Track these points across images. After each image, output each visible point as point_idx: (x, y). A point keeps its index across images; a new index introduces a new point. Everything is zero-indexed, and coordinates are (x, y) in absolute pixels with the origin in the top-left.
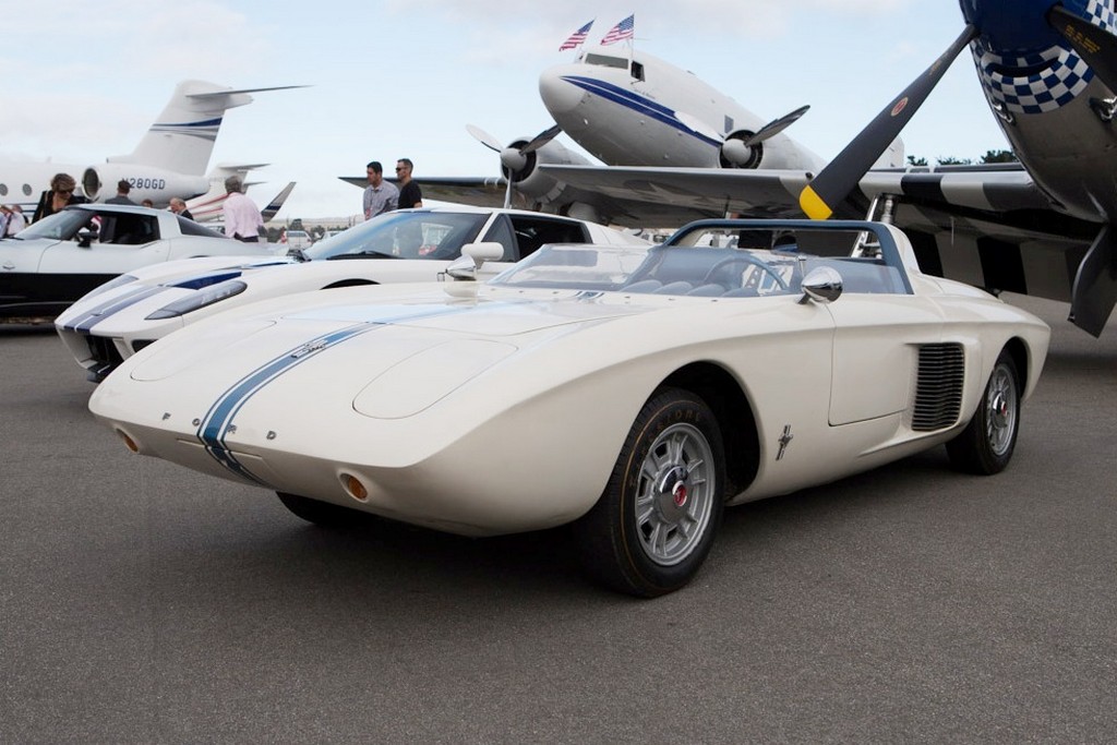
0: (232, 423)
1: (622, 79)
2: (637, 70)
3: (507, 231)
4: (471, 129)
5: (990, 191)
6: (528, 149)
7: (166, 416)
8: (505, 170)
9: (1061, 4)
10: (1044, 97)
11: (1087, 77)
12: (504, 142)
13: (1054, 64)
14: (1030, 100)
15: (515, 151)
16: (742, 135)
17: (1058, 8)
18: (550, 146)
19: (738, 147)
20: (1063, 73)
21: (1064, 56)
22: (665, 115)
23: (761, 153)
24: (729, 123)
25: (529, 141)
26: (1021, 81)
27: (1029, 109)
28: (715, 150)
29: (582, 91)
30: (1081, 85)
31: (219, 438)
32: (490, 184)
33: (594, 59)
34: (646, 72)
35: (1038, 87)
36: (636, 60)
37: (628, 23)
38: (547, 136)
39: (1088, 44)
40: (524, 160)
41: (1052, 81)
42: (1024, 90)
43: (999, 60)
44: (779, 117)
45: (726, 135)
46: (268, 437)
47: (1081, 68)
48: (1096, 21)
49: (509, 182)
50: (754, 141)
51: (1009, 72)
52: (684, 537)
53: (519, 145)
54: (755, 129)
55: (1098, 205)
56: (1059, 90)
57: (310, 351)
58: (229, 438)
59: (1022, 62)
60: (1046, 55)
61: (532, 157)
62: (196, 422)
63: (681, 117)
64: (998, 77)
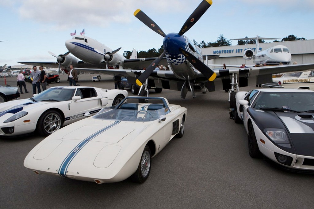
0: (67, 171)
1: (83, 42)
2: (86, 40)
3: (80, 92)
4: (49, 52)
5: (166, 75)
6: (63, 57)
7: (49, 169)
8: (58, 61)
9: (181, 47)
10: (178, 62)
11: (185, 59)
12: (57, 55)
13: (180, 57)
14: (176, 63)
15: (60, 57)
16: (108, 53)
17: (181, 48)
18: (68, 56)
19: (107, 56)
20: (181, 58)
21: (181, 56)
22: (92, 49)
23: (112, 57)
24: (105, 50)
25: (63, 55)
26: (175, 60)
27: (175, 64)
28: (103, 56)
29: (75, 45)
30: (184, 60)
31: (64, 174)
32: (54, 63)
33: (76, 38)
34: (88, 41)
35: (177, 61)
36: (86, 39)
37: (83, 31)
38: (67, 53)
39: (186, 54)
40: (62, 59)
41: (180, 60)
42: (175, 61)
43: (170, 56)
44: (116, 50)
45: (105, 53)
46: (77, 174)
47: (184, 57)
48: (186, 50)
49: (59, 64)
50: (111, 54)
51: (173, 58)
52: (146, 170)
53: (61, 56)
54: (111, 52)
55: (184, 77)
56: (181, 61)
57: (77, 151)
58: (67, 174)
59: (174, 56)
60: (179, 55)
61: (64, 58)
62: (57, 170)
63: (95, 50)
64: (170, 59)
